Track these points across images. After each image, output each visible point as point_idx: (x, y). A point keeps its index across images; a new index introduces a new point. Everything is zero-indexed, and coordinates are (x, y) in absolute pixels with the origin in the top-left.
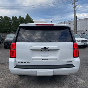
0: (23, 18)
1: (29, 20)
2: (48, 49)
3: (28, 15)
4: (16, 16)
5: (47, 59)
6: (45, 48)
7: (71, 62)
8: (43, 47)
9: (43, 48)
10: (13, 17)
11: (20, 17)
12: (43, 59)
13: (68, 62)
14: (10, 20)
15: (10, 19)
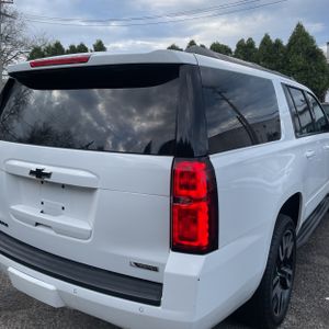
0: (278, 43)
1: (300, 49)
2: (51, 180)
3: (299, 27)
4: (250, 39)
5: (50, 227)
7: (155, 269)
10: (240, 45)
13: (137, 265)
15: (229, 51)
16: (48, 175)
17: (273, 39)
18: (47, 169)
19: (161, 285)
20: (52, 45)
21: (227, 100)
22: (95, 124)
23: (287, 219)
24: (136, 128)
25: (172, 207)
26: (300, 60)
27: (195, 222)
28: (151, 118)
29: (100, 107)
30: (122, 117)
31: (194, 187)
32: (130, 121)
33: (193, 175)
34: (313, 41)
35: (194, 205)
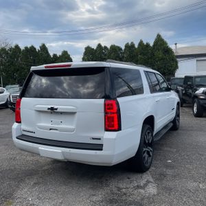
0: (148, 45)
1: (160, 48)
2: (58, 110)
3: (159, 36)
4: (132, 43)
6: (52, 109)
7: (100, 139)
8: (50, 107)
9: (49, 109)
10: (127, 46)
11: (141, 43)
12: (51, 129)
14: (121, 53)
15: (121, 49)
16: (56, 109)
17: (145, 43)
18: (56, 107)
19: (102, 145)
20: (13, 47)
21: (121, 78)
22: (63, 92)
23: (148, 126)
24: (82, 92)
25: (105, 116)
26: (160, 54)
27: (113, 121)
28: (88, 88)
29: (65, 85)
30: (74, 89)
31: (112, 109)
32: (79, 89)
33: (112, 105)
34: (166, 44)
35: (113, 115)
